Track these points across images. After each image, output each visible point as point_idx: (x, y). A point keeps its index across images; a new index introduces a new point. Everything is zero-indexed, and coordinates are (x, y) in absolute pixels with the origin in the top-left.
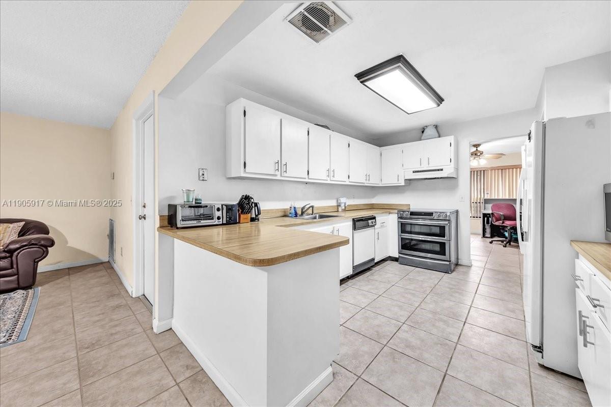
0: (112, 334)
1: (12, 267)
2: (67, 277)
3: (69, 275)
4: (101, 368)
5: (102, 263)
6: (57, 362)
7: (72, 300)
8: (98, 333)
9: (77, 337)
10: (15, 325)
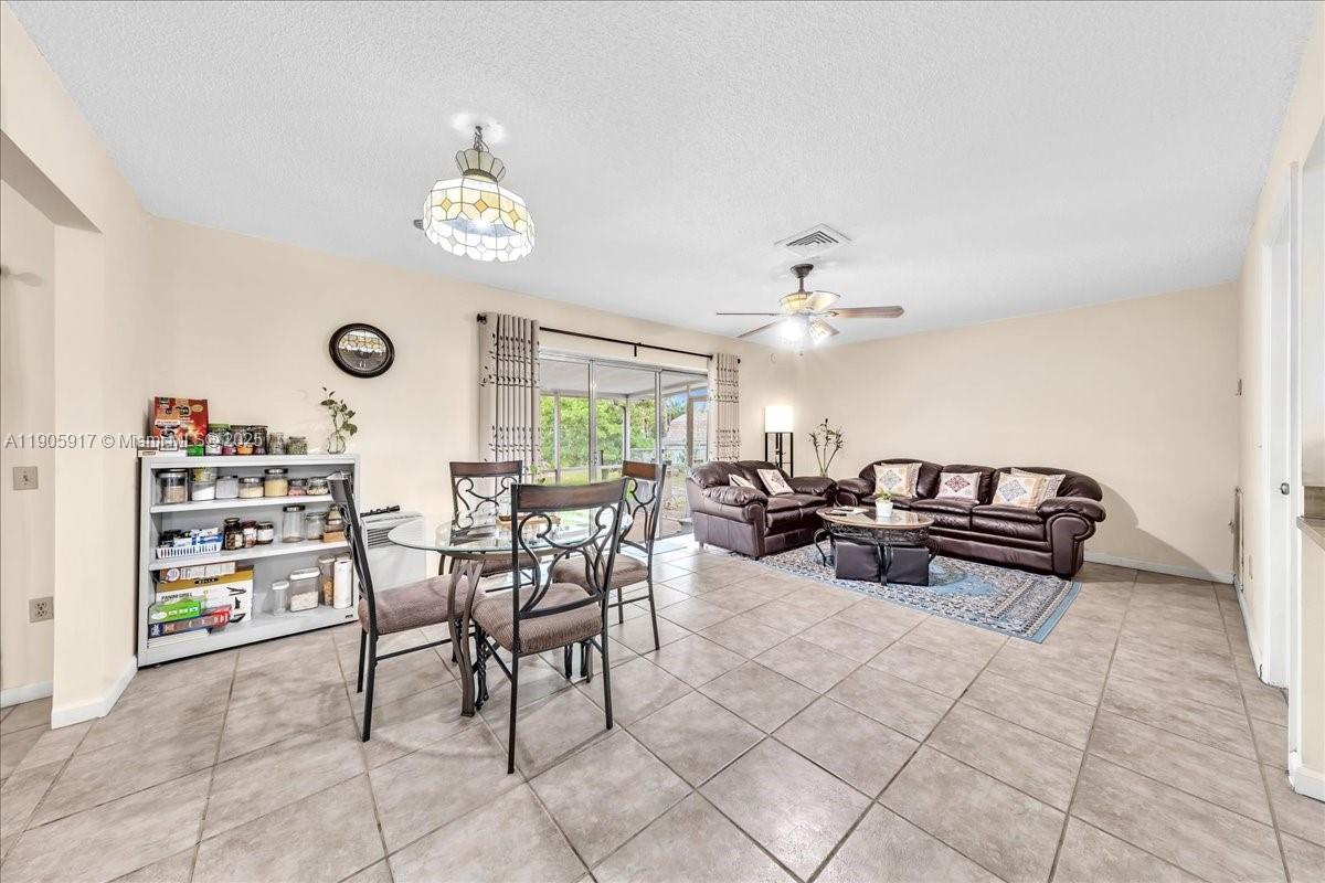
0: (1174, 718)
1: (1045, 540)
2: (1131, 584)
3: (1135, 582)
4: (1128, 752)
5: (1214, 583)
6: (1068, 696)
7: (1122, 624)
8: (1146, 698)
9: (1108, 681)
10: (1036, 618)
